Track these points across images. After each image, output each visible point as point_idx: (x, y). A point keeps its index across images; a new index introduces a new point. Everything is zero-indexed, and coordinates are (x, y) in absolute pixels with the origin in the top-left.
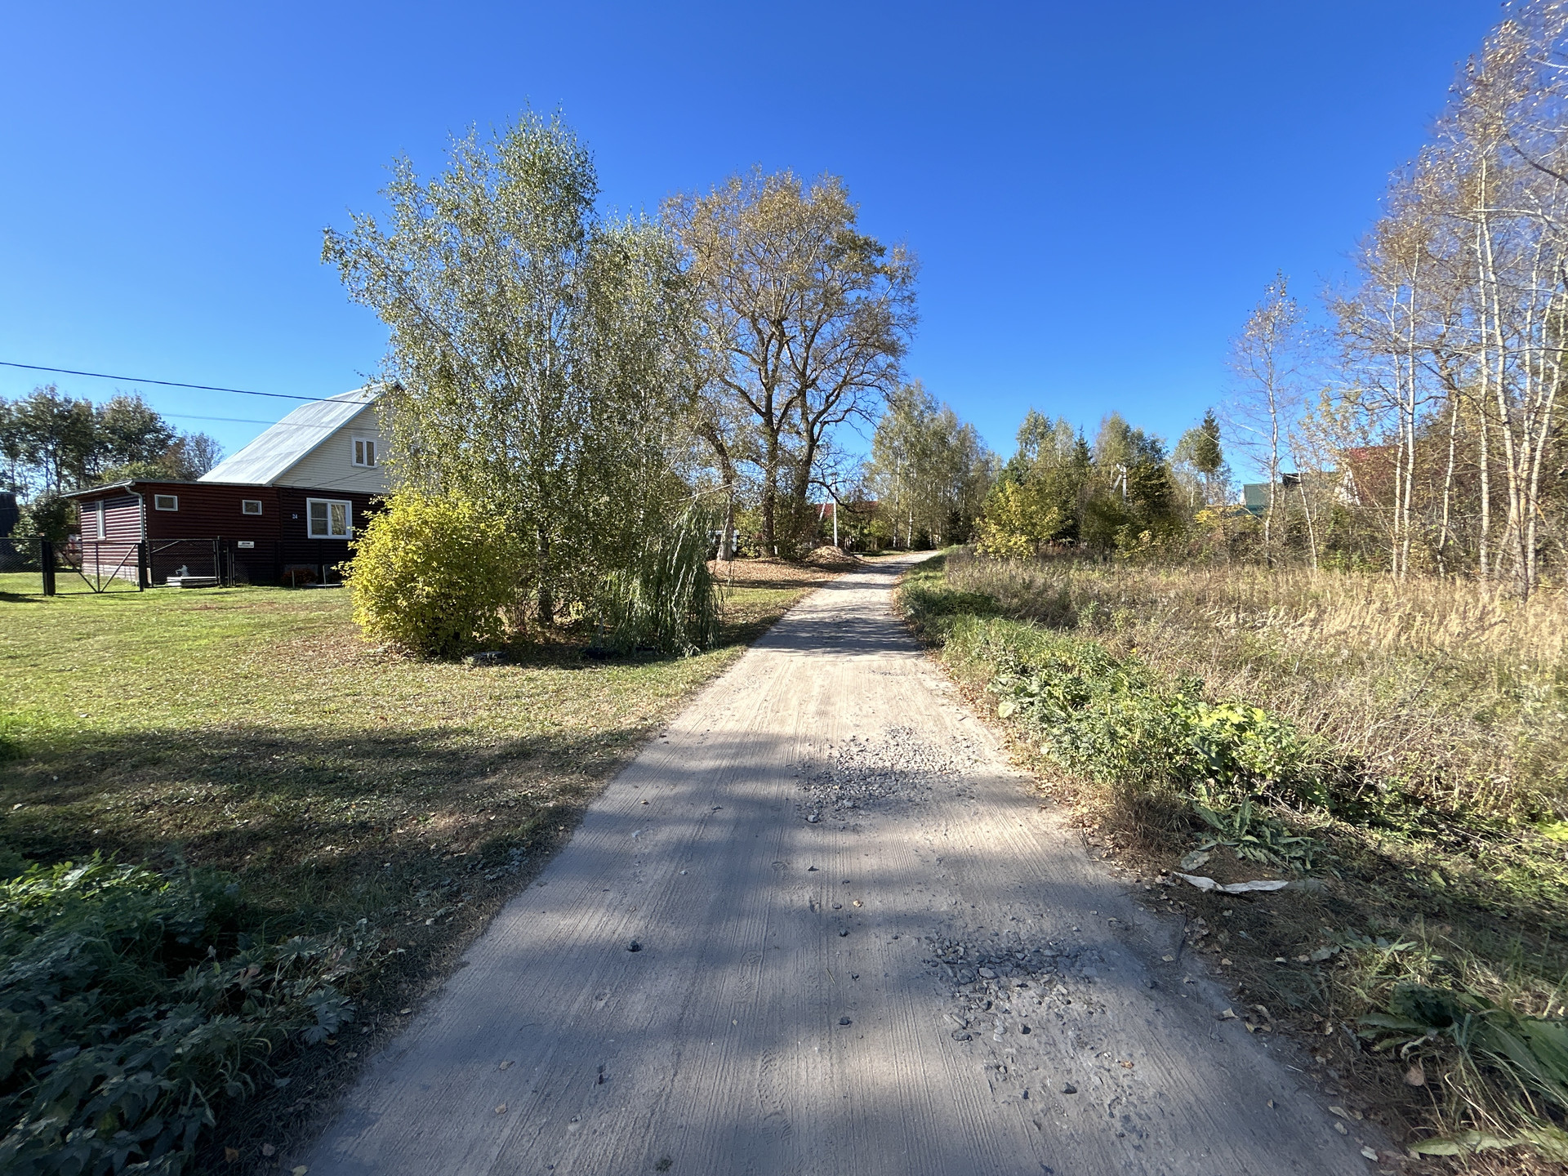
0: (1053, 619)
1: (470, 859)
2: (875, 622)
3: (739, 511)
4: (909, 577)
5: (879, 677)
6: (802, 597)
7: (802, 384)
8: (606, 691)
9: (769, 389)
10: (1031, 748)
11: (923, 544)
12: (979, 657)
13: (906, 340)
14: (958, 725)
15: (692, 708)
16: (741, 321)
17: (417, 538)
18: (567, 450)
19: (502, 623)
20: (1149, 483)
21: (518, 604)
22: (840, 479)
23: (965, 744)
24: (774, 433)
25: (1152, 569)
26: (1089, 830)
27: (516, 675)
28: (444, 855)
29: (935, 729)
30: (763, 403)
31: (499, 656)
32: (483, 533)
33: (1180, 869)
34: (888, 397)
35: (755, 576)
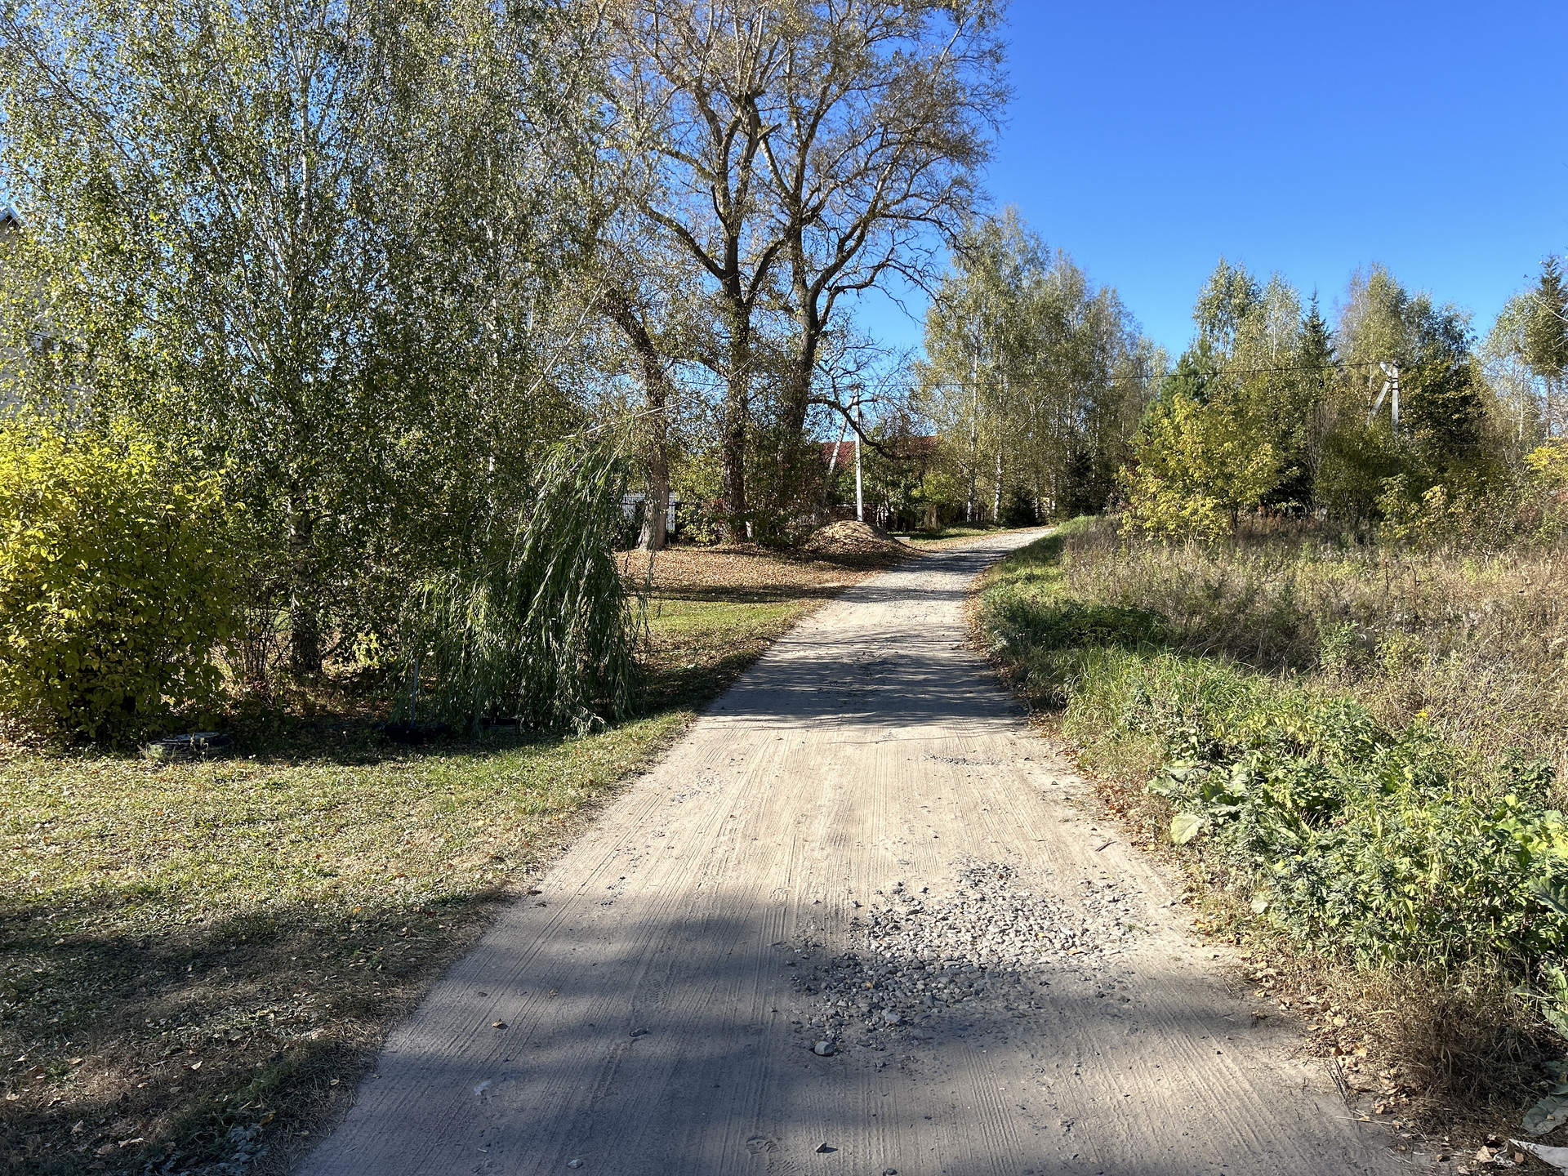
0: (1267, 653)
1: (151, 1151)
2: (937, 662)
3: (677, 457)
4: (997, 578)
5: (944, 768)
6: (799, 616)
7: (793, 215)
8: (425, 805)
9: (732, 225)
10: (1233, 901)
11: (1022, 515)
12: (1133, 728)
13: (986, 134)
14: (1096, 859)
15: (591, 835)
16: (678, 95)
17: (46, 514)
18: (344, 342)
19: (220, 677)
20: (1440, 397)
21: (254, 639)
22: (866, 396)
23: (1109, 895)
24: (743, 309)
25: (1449, 557)
26: (1349, 1060)
27: (247, 777)
28: (98, 1143)
29: (1052, 866)
30: (722, 253)
31: (213, 742)
32: (180, 503)
33: (1520, 1133)
34: (954, 242)
35: (711, 579)
